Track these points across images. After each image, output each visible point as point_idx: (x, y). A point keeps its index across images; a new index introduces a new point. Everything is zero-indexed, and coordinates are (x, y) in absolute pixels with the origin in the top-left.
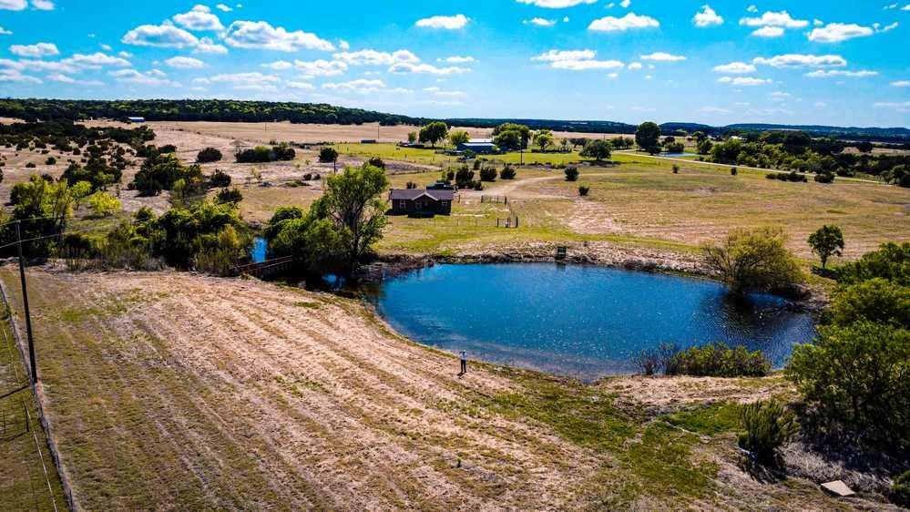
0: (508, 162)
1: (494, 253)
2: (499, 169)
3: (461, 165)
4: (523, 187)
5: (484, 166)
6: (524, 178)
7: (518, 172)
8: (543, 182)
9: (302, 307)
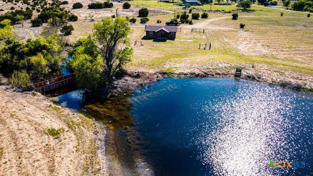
0: (204, 10)
1: (197, 72)
2: (201, 13)
3: (183, 11)
4: (212, 23)
5: (194, 12)
6: (212, 18)
7: (210, 15)
8: (221, 20)
9: (46, 137)
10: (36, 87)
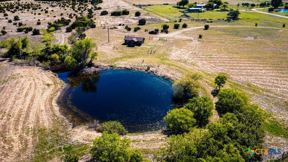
0: (193, 19)
1: (128, 67)
2: (182, 24)
4: (183, 32)
9: (45, 86)
10: (51, 68)
